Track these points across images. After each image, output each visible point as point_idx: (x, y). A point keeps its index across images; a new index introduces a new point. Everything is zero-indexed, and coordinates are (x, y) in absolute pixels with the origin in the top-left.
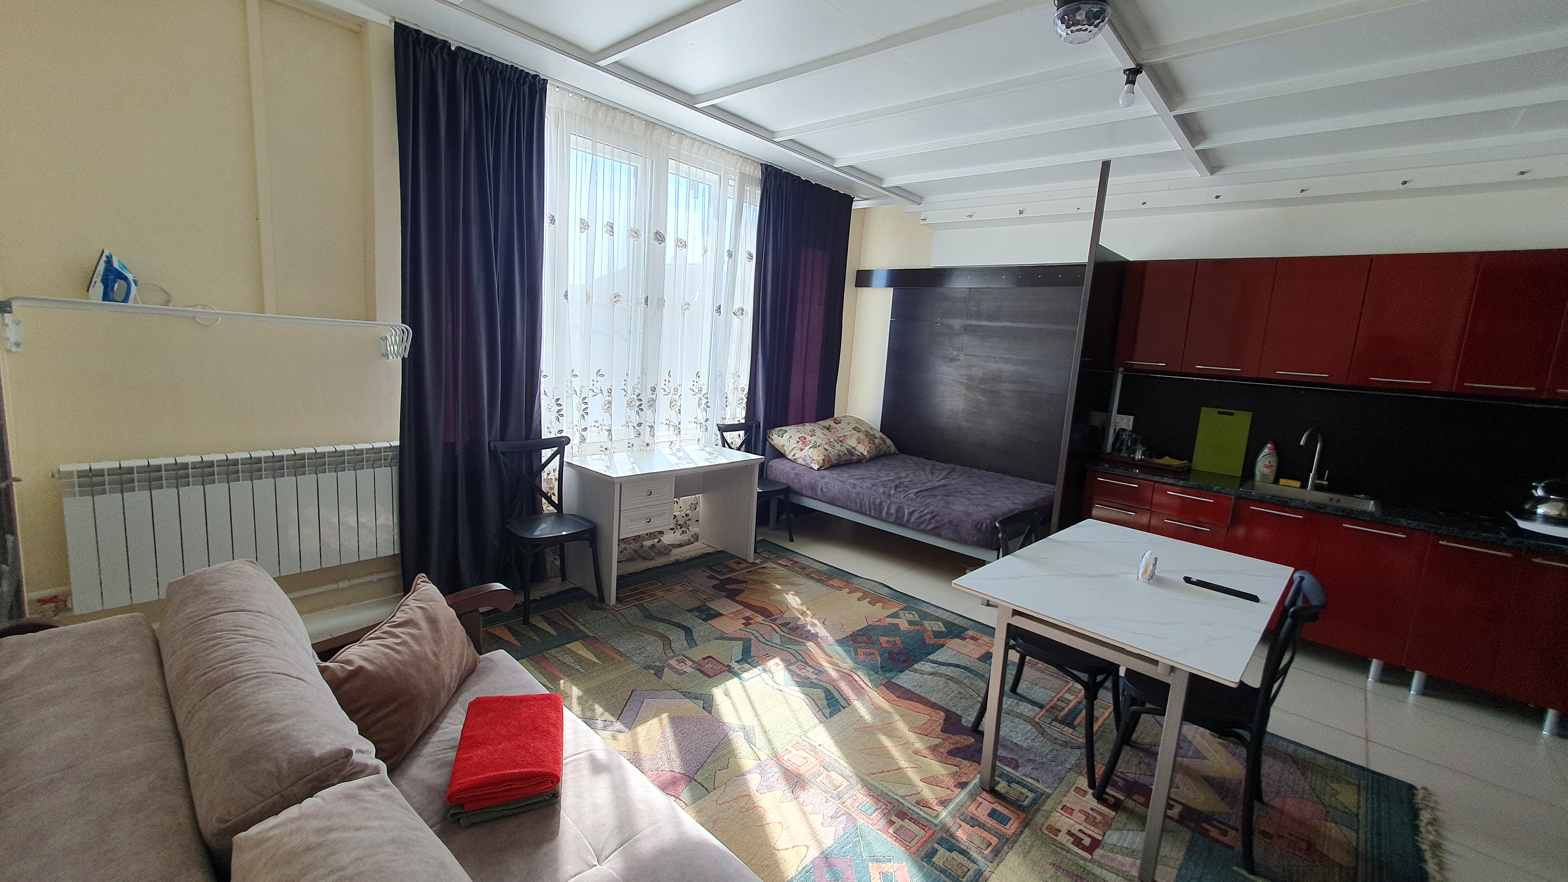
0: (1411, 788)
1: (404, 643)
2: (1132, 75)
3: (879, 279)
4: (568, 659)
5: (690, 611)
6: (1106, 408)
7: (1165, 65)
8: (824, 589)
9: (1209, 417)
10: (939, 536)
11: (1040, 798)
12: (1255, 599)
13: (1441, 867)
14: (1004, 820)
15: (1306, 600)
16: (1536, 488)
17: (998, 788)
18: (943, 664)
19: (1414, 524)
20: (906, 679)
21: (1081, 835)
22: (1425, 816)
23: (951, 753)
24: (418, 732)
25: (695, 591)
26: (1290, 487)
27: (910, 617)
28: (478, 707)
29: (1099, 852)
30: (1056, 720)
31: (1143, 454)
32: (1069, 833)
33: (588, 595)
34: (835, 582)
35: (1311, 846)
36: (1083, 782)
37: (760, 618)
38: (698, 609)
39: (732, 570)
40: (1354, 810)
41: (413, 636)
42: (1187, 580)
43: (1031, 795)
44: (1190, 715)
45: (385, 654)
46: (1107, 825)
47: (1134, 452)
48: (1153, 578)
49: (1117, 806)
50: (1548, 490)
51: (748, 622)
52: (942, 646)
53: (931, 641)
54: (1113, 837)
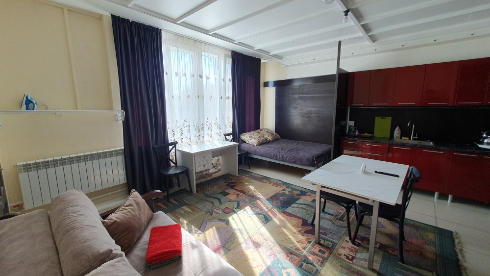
0: (451, 232)
1: (129, 212)
2: (346, 13)
3: (271, 84)
4: (182, 212)
5: (220, 193)
6: (345, 119)
7: (357, 9)
8: (261, 183)
9: (378, 120)
10: (296, 164)
11: (334, 244)
12: (398, 176)
13: (463, 257)
14: (324, 253)
15: (414, 175)
16: (483, 134)
17: (321, 242)
18: (301, 204)
19: (445, 148)
20: (289, 210)
21: (348, 256)
22: (457, 241)
23: (305, 232)
24: (136, 240)
25: (221, 187)
26: (405, 140)
27: (289, 190)
28: (154, 230)
29: (354, 260)
30: (337, 219)
31: (358, 133)
32: (345, 255)
33: (187, 191)
34: (265, 181)
35: (421, 254)
36: (347, 238)
37: (242, 194)
38: (222, 193)
39: (232, 179)
40: (434, 241)
41: (131, 209)
42: (376, 172)
43: (331, 244)
44: (380, 215)
45: (123, 216)
46: (356, 252)
47: (355, 132)
48: (365, 172)
49: (359, 245)
50: (487, 134)
51: (238, 195)
52: (299, 198)
53: (296, 197)
54: (358, 255)
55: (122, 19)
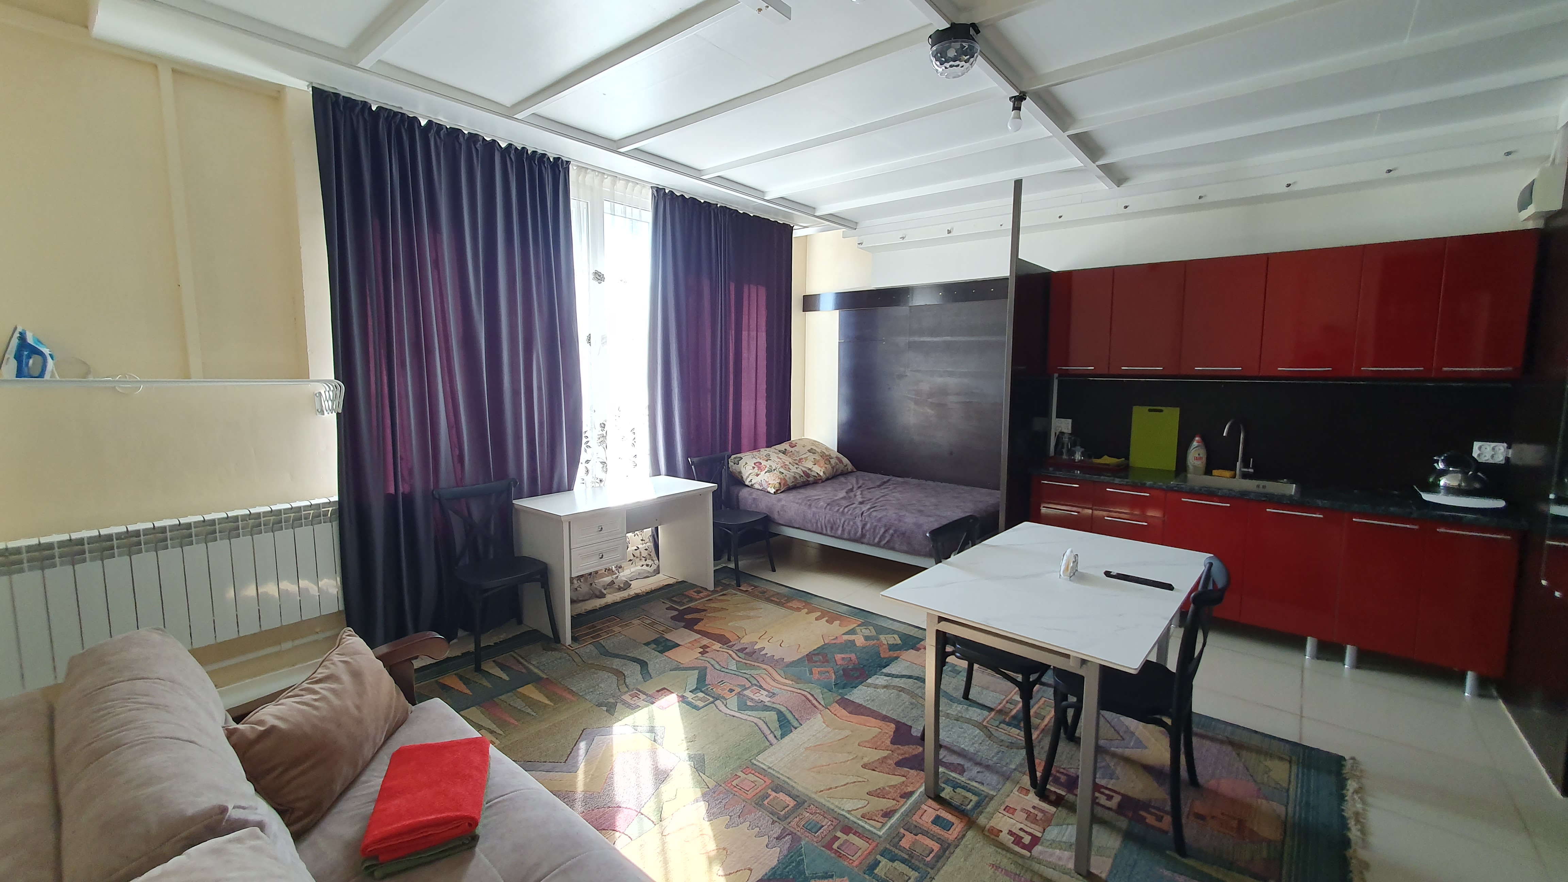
0: (1339, 761)
1: (323, 699)
2: (1018, 101)
3: (827, 303)
4: (519, 704)
5: (647, 644)
6: (1047, 414)
7: (1047, 90)
8: (782, 611)
9: (1140, 416)
10: (893, 549)
11: (983, 800)
12: (1170, 587)
13: (1363, 831)
14: (947, 826)
15: (1214, 583)
16: (1437, 462)
17: (943, 795)
18: (897, 676)
19: (1326, 503)
20: (859, 695)
21: (1022, 834)
22: (1352, 785)
23: (899, 764)
24: (338, 788)
25: (653, 624)
26: (1222, 479)
27: (867, 632)
28: (402, 756)
29: (1038, 849)
30: (1003, 722)
31: (1083, 454)
32: (1011, 833)
33: (544, 637)
34: (795, 604)
35: (1241, 823)
36: (1026, 780)
37: (717, 646)
38: (656, 642)
39: (692, 600)
40: (1285, 785)
41: (333, 691)
42: (1108, 574)
43: (975, 799)
44: (1105, 703)
45: (299, 710)
46: (1047, 822)
47: (1074, 454)
48: (1075, 574)
49: (1058, 802)
50: (1448, 462)
51: (704, 650)
52: (897, 658)
53: (885, 654)
54: (1053, 833)
55: (347, 100)
